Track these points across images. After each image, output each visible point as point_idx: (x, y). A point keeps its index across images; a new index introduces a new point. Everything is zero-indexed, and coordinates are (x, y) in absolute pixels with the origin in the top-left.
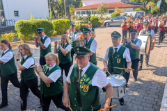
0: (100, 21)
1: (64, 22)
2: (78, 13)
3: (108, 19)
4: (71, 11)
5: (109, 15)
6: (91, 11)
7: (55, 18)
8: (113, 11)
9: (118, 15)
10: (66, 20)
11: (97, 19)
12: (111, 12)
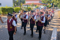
0: (32, 9)
1: (18, 9)
2: (24, 6)
3: (34, 8)
4: (21, 5)
5: (35, 7)
6: (29, 5)
7: (15, 7)
8: (36, 6)
9: (38, 7)
10: (19, 8)
11: (30, 8)
12: (35, 6)
